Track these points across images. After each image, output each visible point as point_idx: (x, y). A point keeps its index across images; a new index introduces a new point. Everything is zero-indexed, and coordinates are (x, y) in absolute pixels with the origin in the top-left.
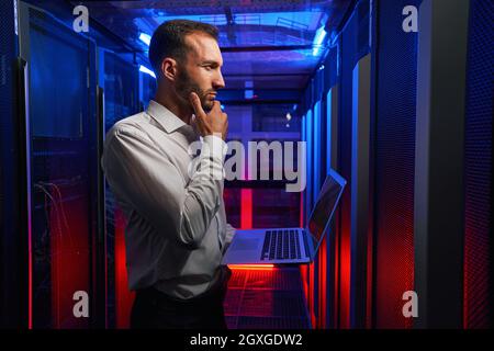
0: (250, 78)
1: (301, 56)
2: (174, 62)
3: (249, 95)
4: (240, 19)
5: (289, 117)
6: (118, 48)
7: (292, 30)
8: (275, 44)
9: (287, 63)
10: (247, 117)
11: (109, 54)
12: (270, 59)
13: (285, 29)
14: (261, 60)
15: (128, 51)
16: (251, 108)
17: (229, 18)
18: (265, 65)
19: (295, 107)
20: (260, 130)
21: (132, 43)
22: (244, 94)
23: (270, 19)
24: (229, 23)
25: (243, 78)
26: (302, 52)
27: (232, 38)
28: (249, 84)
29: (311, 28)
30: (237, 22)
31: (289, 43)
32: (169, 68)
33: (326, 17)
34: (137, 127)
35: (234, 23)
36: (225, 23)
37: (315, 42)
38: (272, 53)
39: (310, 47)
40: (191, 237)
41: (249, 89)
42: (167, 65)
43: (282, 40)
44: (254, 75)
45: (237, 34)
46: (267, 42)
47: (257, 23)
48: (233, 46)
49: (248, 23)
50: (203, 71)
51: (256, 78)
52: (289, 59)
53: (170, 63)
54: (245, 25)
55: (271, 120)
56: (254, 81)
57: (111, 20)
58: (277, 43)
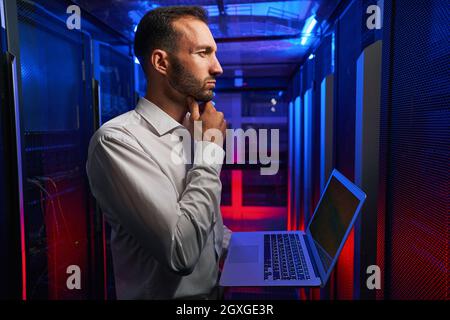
0: (238, 67)
1: (290, 45)
2: (164, 54)
3: (239, 83)
4: (232, 10)
5: (274, 102)
6: (114, 40)
7: (283, 20)
8: (266, 34)
9: (278, 52)
10: (236, 103)
11: (105, 47)
12: (260, 49)
13: (276, 18)
14: (252, 49)
15: (123, 44)
16: (240, 95)
17: (222, 8)
18: (255, 55)
19: (280, 93)
20: (249, 115)
21: (127, 36)
22: (234, 83)
23: (261, 10)
24: (221, 14)
25: (233, 67)
26: (291, 41)
27: (224, 28)
28: (238, 73)
29: (302, 17)
30: (229, 13)
31: (279, 33)
32: (160, 60)
33: (317, 6)
34: (126, 132)
35: (225, 15)
36: (217, 14)
37: (304, 31)
38: (262, 43)
39: (298, 36)
40: (183, 263)
41: (239, 77)
42: (158, 57)
43: (273, 30)
44: (243, 64)
45: (229, 25)
46: (257, 33)
47: (248, 13)
48: (225, 37)
49: (239, 13)
50: (197, 59)
51: (246, 67)
52: (279, 48)
53: (160, 55)
54: (236, 16)
55: (259, 105)
56: (243, 69)
57: (107, 13)
58: (267, 33)
